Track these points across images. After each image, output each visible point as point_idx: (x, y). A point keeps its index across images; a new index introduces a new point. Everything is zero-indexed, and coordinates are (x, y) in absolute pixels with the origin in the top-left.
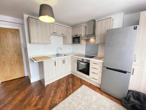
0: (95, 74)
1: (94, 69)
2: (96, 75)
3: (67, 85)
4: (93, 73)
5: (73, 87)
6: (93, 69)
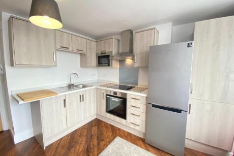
0: (135, 117)
1: (134, 108)
2: (137, 117)
3: (89, 140)
4: (132, 115)
5: (98, 144)
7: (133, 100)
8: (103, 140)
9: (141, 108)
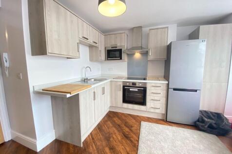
0: (156, 102)
1: (155, 95)
2: (158, 102)
3: (119, 129)
4: (152, 101)
5: (130, 130)
6: (152, 95)
7: (153, 88)
8: (132, 127)
9: (162, 93)
